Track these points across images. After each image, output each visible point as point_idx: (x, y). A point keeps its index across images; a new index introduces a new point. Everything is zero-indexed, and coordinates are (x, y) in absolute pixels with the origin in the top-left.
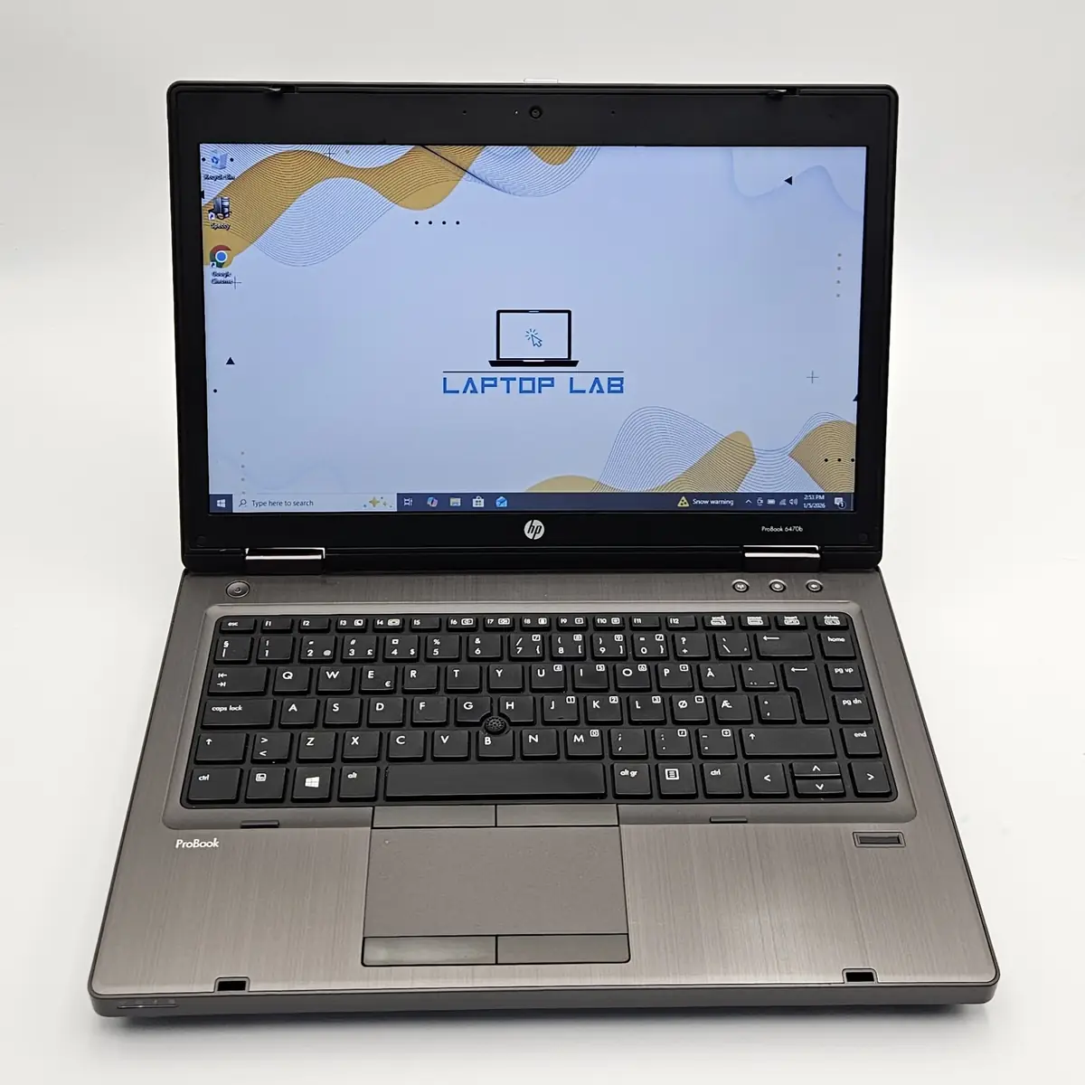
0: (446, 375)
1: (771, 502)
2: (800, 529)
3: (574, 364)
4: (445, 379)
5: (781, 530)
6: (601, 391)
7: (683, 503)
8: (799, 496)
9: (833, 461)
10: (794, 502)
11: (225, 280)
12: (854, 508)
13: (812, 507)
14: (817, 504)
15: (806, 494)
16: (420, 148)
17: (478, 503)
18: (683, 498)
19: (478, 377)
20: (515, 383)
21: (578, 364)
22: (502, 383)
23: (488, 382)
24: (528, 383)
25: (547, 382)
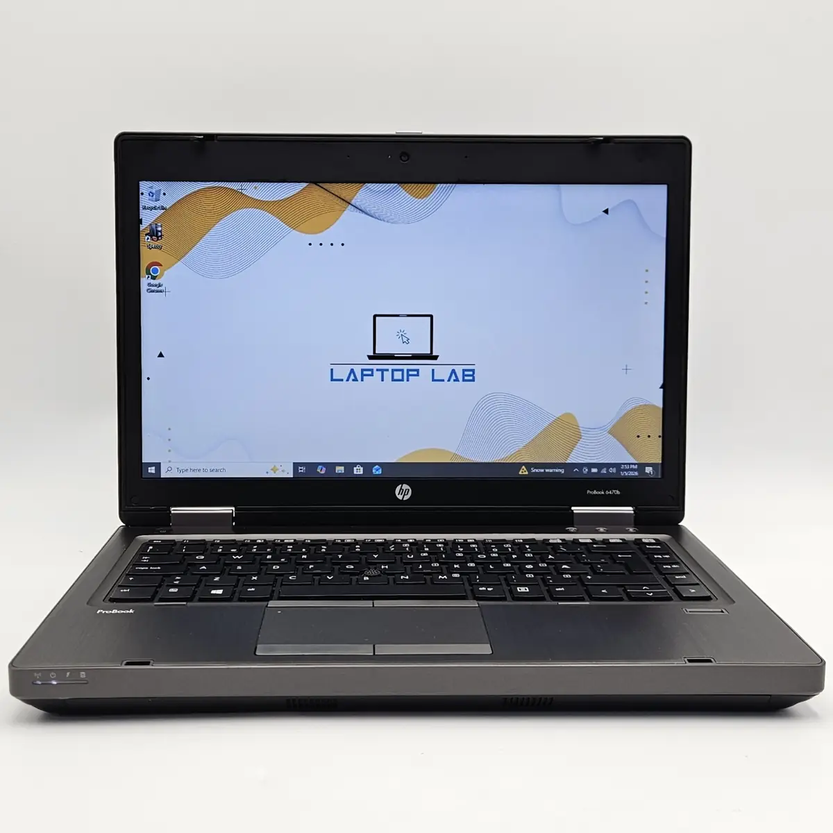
0: (333, 367)
1: (595, 470)
2: (618, 492)
3: (436, 358)
4: (332, 370)
5: (603, 493)
6: (457, 380)
7: (523, 471)
8: (617, 466)
9: (644, 437)
10: (612, 470)
11: (157, 289)
12: (662, 476)
13: (627, 474)
14: (631, 472)
15: (622, 464)
16: (313, 185)
17: (358, 471)
18: (523, 467)
19: (359, 368)
20: (388, 373)
21: (439, 358)
22: (377, 373)
23: (367, 373)
24: (398, 373)
25: (414, 373)
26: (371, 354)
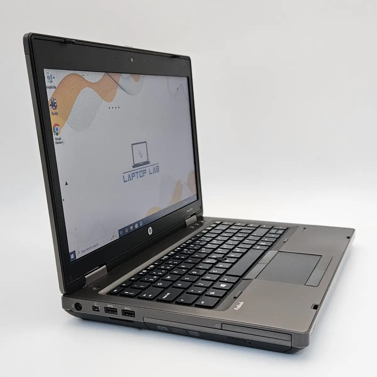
0: (124, 174)
1: (186, 202)
4: (124, 176)
5: (190, 210)
6: (155, 172)
10: (189, 200)
11: (59, 142)
14: (192, 200)
15: (191, 197)
16: (106, 74)
17: (136, 226)
19: (130, 173)
20: (138, 174)
21: (150, 163)
22: (136, 174)
23: (133, 175)
24: (141, 173)
25: (145, 172)
26: (133, 165)
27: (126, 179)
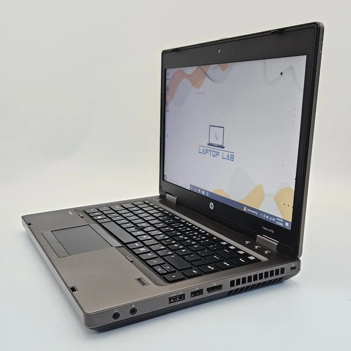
0: (200, 147)
1: (267, 217)
2: (273, 232)
3: (223, 148)
4: (199, 148)
5: (268, 230)
6: (229, 159)
7: (245, 209)
8: (276, 217)
9: (286, 205)
10: (274, 220)
12: (291, 230)
13: (278, 224)
14: (280, 223)
15: (277, 217)
16: (198, 67)
17: (203, 193)
18: (245, 207)
19: (205, 149)
20: (212, 152)
21: (225, 148)
22: (209, 152)
23: (207, 151)
24: (214, 153)
25: (218, 153)
26: (208, 143)
27: (201, 151)
